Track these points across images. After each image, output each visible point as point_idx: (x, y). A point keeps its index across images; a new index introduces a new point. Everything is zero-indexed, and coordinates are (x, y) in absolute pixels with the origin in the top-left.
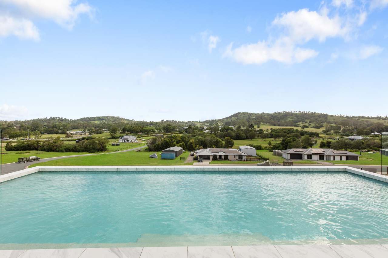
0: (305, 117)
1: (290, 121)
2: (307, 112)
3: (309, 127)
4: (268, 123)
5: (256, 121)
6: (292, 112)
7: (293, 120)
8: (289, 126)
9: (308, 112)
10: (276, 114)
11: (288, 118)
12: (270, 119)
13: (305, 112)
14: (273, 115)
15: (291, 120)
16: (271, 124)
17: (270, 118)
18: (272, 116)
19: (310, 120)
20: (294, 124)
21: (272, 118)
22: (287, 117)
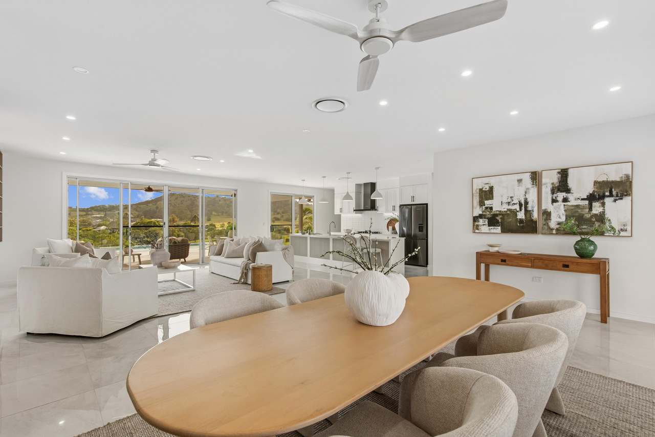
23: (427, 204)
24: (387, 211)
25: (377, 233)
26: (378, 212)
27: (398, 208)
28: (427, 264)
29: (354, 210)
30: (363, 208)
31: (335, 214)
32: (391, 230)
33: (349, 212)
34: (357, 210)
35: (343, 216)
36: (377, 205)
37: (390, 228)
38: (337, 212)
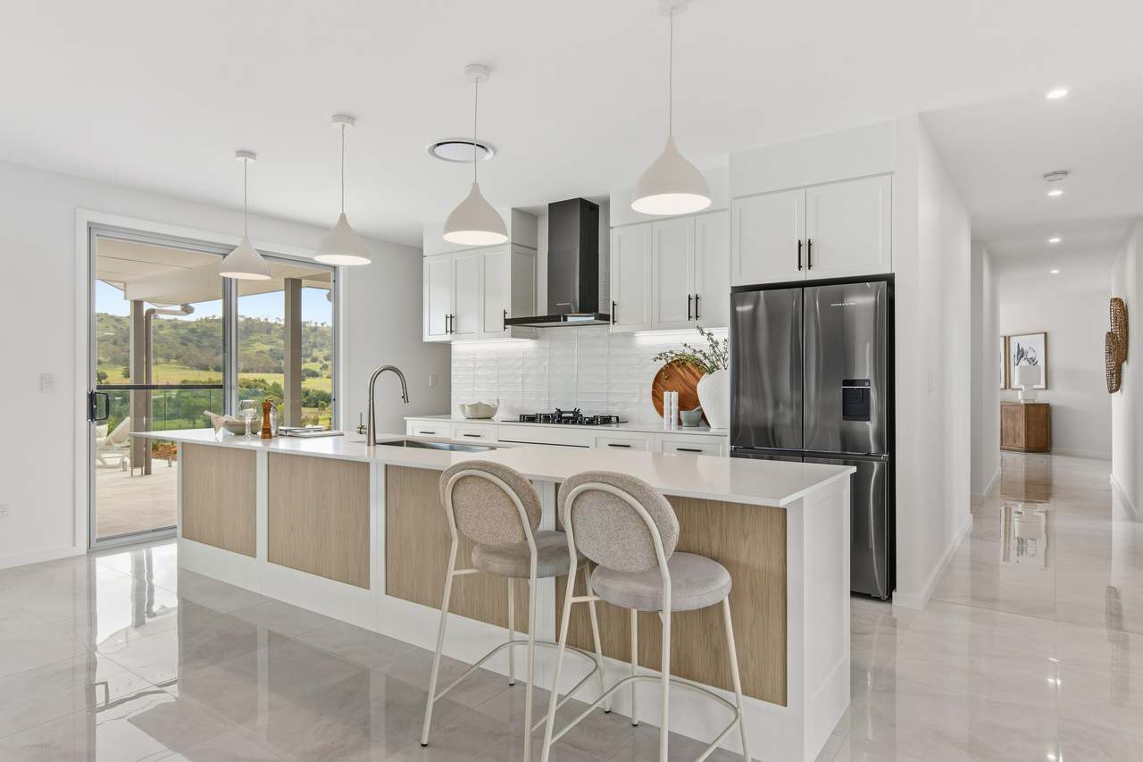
0: (312, 340)
1: (261, 352)
2: (319, 325)
3: (322, 376)
4: (177, 358)
5: (117, 348)
6: (269, 321)
7: (271, 350)
8: (258, 372)
9: (322, 324)
10: (208, 325)
11: (255, 341)
12: (183, 344)
13: (313, 325)
14: (195, 326)
15: (266, 348)
16: (185, 363)
17: (182, 338)
18: (193, 331)
19: (326, 352)
20: (275, 364)
21: (191, 341)
22: (252, 338)
23: (889, 280)
24: (659, 323)
25: (606, 420)
26: (613, 328)
27: (721, 306)
28: (892, 584)
29: (507, 322)
30: (543, 311)
31: (427, 338)
32: (675, 406)
33: (485, 332)
34: (519, 322)
35: (458, 348)
36: (613, 297)
37: (671, 398)
38: (434, 330)
